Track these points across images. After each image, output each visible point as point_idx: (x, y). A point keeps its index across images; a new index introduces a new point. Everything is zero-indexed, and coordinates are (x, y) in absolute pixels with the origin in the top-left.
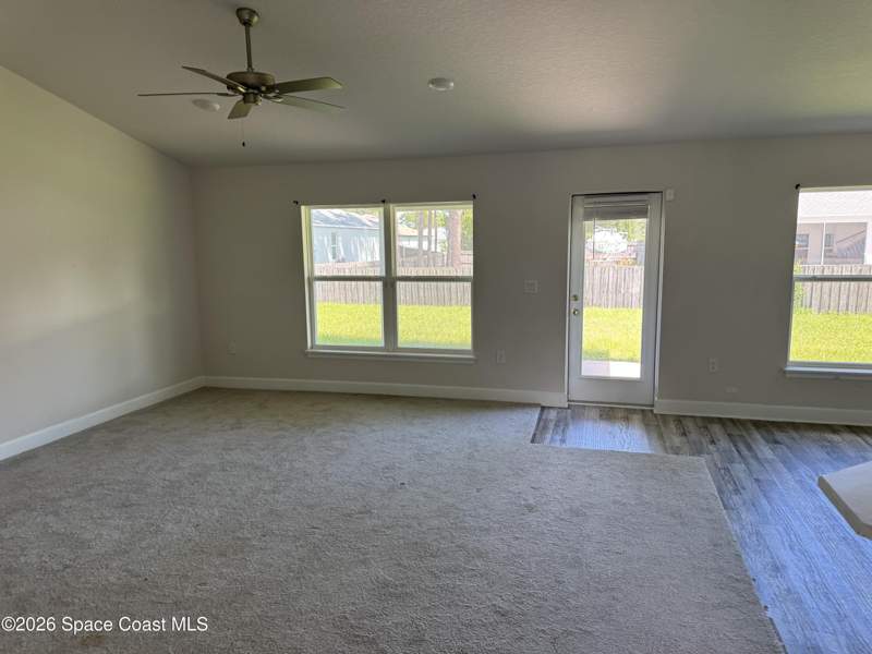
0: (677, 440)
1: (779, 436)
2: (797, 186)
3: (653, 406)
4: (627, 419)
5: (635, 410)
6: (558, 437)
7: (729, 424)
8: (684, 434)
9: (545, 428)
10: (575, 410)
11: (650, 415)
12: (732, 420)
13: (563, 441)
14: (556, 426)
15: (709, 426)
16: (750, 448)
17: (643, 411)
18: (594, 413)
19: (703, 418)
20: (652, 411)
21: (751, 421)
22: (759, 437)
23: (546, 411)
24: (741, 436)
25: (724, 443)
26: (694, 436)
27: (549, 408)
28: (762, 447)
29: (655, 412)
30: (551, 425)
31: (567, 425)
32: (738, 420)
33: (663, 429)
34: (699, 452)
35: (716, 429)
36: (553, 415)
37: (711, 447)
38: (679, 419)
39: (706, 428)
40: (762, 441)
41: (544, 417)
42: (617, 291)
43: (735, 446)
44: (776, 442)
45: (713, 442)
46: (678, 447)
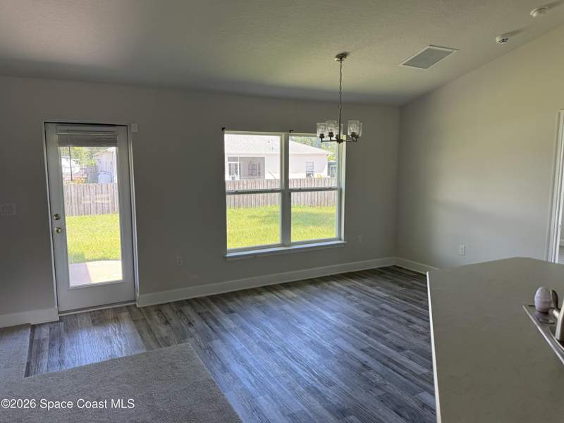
0: (163, 330)
1: (231, 305)
2: (223, 129)
3: (135, 301)
4: (116, 319)
5: (121, 308)
6: (55, 359)
7: (195, 304)
8: (167, 323)
9: (39, 351)
10: (68, 323)
11: (135, 310)
12: (195, 299)
13: (61, 362)
14: (51, 345)
15: (182, 309)
16: (217, 323)
17: (127, 307)
18: (86, 320)
19: (176, 303)
20: (135, 305)
21: (208, 297)
22: (218, 310)
23: (37, 330)
24: (208, 312)
25: (198, 323)
26: (174, 322)
27: (40, 325)
28: (224, 319)
29: (138, 306)
30: (46, 346)
31: (62, 341)
32: (200, 298)
33: (149, 322)
34: (183, 337)
35: (188, 310)
36: (45, 332)
37: (191, 330)
38: (159, 308)
39: (181, 311)
40: (222, 313)
41: (36, 338)
42: (79, 203)
43: (207, 323)
44: (232, 312)
45: (190, 324)
46: (166, 337)
